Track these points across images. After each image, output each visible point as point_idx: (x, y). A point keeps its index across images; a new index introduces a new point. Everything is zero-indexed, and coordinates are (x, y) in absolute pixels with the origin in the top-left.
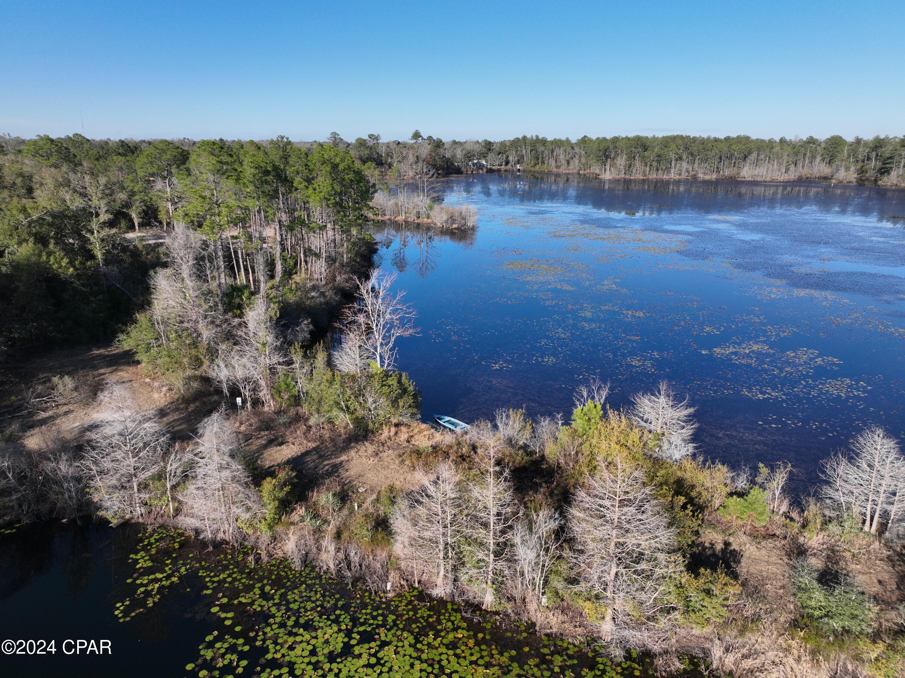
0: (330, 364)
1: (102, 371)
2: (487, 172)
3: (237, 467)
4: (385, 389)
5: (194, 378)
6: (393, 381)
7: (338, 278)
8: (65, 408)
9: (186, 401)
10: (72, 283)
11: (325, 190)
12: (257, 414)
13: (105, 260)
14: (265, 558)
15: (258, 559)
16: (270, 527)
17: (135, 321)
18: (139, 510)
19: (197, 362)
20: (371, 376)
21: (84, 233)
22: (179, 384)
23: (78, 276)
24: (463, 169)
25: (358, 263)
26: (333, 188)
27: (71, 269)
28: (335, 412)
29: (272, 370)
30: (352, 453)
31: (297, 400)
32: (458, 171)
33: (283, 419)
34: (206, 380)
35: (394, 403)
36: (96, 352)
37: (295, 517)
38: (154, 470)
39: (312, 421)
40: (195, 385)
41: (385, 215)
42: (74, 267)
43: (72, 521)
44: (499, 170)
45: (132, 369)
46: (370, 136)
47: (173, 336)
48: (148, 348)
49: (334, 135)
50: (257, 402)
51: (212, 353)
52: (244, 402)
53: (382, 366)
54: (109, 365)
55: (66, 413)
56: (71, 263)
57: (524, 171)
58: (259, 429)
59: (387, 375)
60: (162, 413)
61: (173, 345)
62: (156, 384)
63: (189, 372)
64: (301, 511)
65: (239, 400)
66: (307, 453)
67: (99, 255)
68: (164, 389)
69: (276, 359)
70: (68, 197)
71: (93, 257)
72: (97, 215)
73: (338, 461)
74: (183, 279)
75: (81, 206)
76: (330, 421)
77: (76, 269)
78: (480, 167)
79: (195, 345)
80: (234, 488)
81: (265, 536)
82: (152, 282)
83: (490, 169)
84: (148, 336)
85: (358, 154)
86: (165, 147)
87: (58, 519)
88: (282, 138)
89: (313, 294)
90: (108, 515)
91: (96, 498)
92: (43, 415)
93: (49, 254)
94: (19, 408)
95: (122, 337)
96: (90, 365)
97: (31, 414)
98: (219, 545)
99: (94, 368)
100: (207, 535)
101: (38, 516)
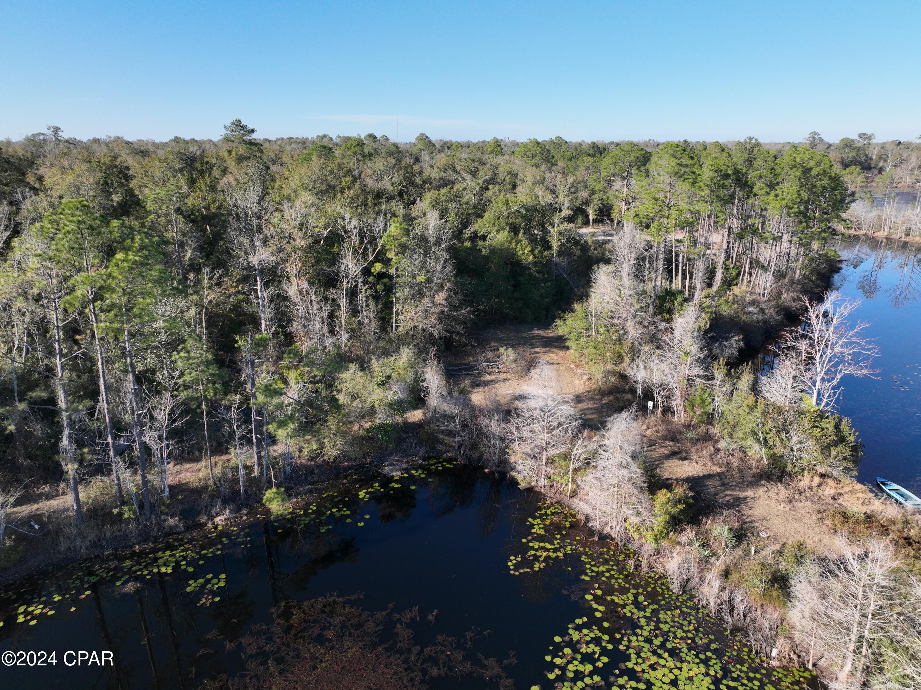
0: (755, 388)
1: (537, 350)
3: (636, 470)
4: (816, 431)
5: (614, 373)
6: (829, 425)
7: (784, 296)
8: (504, 376)
9: (602, 393)
10: (529, 268)
11: (789, 197)
12: (666, 422)
13: (559, 252)
14: (645, 568)
15: (638, 566)
16: (656, 540)
17: (572, 310)
18: (543, 482)
19: (619, 359)
20: (801, 413)
21: (547, 225)
22: (598, 376)
23: (535, 264)
25: (813, 281)
26: (799, 195)
27: (531, 257)
28: (750, 442)
29: (690, 381)
30: (761, 491)
31: (710, 418)
33: (691, 434)
34: (623, 377)
35: (826, 449)
36: (536, 332)
37: (683, 538)
38: (562, 449)
39: (722, 445)
40: (613, 379)
41: (860, 229)
42: (534, 255)
43: (492, 473)
45: (561, 353)
46: (861, 136)
47: (602, 329)
48: (578, 338)
49: (814, 135)
50: (667, 410)
51: (635, 353)
52: (655, 407)
53: (818, 404)
54: (544, 346)
55: (505, 380)
56: (532, 251)
58: (665, 438)
59: (822, 415)
60: (578, 399)
61: (601, 338)
62: (579, 371)
63: (610, 367)
64: (690, 533)
65: (650, 404)
66: (709, 476)
67: (555, 246)
68: (585, 377)
69: (697, 370)
70: (540, 193)
71: (550, 248)
72: (561, 210)
73: (742, 494)
74: (621, 277)
75: (549, 202)
76: (742, 450)
77: (535, 257)
79: (620, 341)
80: (629, 489)
81: (649, 547)
82: (593, 276)
84: (580, 326)
85: (840, 156)
86: (630, 149)
87: (483, 468)
88: (751, 139)
89: (751, 309)
90: (519, 477)
91: (512, 459)
92: (488, 378)
93: (518, 242)
94: (473, 368)
95: (559, 322)
96: (530, 342)
97: (480, 375)
98: (604, 538)
99: (533, 346)
100: (596, 525)
101: (469, 460)
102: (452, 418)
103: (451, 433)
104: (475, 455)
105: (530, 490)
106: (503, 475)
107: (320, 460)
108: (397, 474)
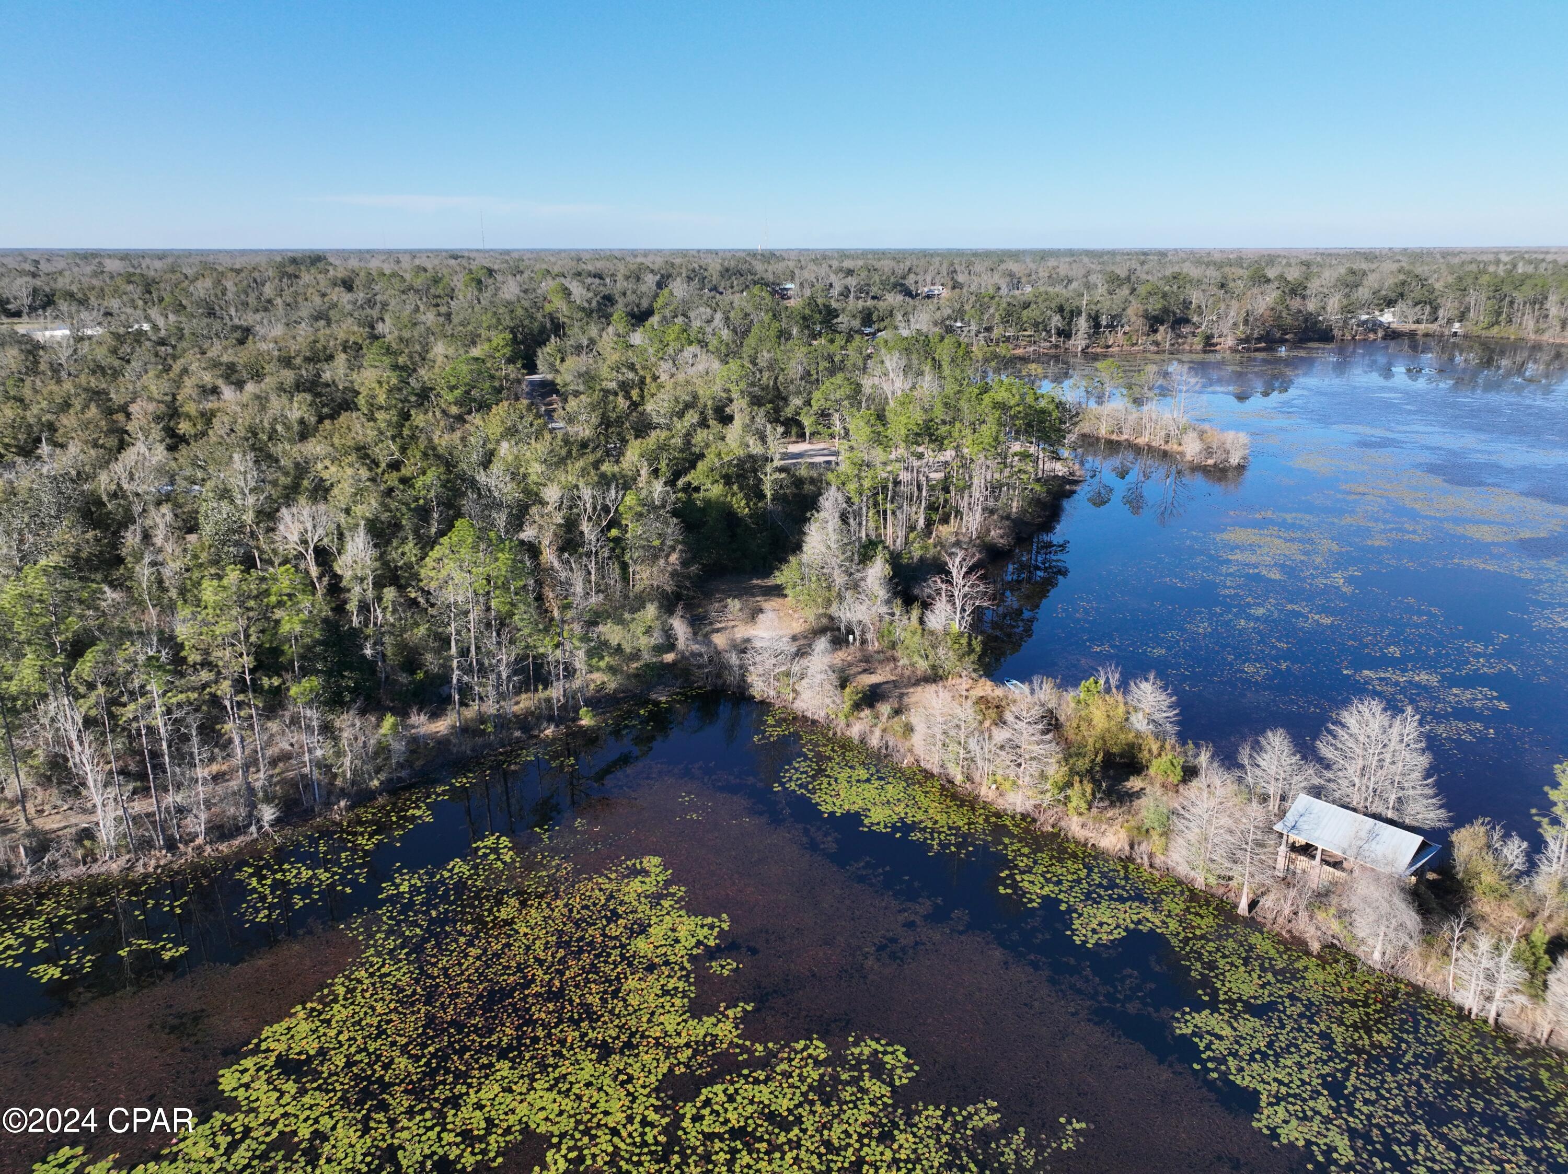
0: (921, 621)
1: (759, 598)
2: (1385, 338)
3: (833, 677)
4: (957, 646)
5: (825, 615)
6: (964, 641)
7: (992, 533)
8: (732, 623)
9: (813, 629)
10: (746, 522)
12: (861, 650)
13: (773, 499)
14: (839, 733)
15: (835, 733)
16: (846, 717)
17: (788, 562)
18: (772, 694)
19: (829, 602)
20: (947, 633)
21: (760, 476)
22: (812, 618)
23: (751, 516)
24: (1336, 332)
27: (747, 509)
28: (916, 658)
29: (881, 617)
30: (919, 689)
31: (893, 645)
32: (1325, 336)
33: (882, 656)
34: (831, 618)
35: (960, 659)
36: (757, 582)
37: (862, 715)
38: (783, 668)
39: (901, 663)
40: (824, 621)
43: (734, 692)
44: (1412, 335)
45: (780, 600)
47: (814, 578)
48: (794, 587)
50: (864, 642)
51: (841, 598)
52: (854, 640)
53: (959, 628)
54: (765, 594)
55: (734, 627)
56: (748, 505)
57: (1465, 337)
58: (860, 661)
59: (961, 635)
60: (794, 638)
61: (813, 586)
62: (796, 615)
63: (821, 611)
64: (867, 712)
65: (851, 638)
66: (886, 682)
67: (769, 494)
68: (801, 620)
69: (884, 609)
71: (764, 497)
72: (772, 460)
73: (906, 691)
74: (828, 533)
76: (913, 665)
77: (750, 509)
78: (1374, 326)
79: (829, 588)
80: (828, 687)
81: (842, 722)
82: (806, 529)
83: (1394, 332)
84: (796, 576)
87: (726, 691)
90: (755, 693)
91: (750, 679)
92: (719, 625)
93: (733, 495)
94: (705, 618)
95: (777, 573)
96: (750, 592)
97: (711, 623)
98: (814, 722)
99: (753, 595)
100: (809, 714)
101: (716, 685)
102: (701, 655)
103: (700, 667)
104: (720, 682)
105: (762, 702)
106: (742, 694)
107: (603, 693)
108: (663, 699)
